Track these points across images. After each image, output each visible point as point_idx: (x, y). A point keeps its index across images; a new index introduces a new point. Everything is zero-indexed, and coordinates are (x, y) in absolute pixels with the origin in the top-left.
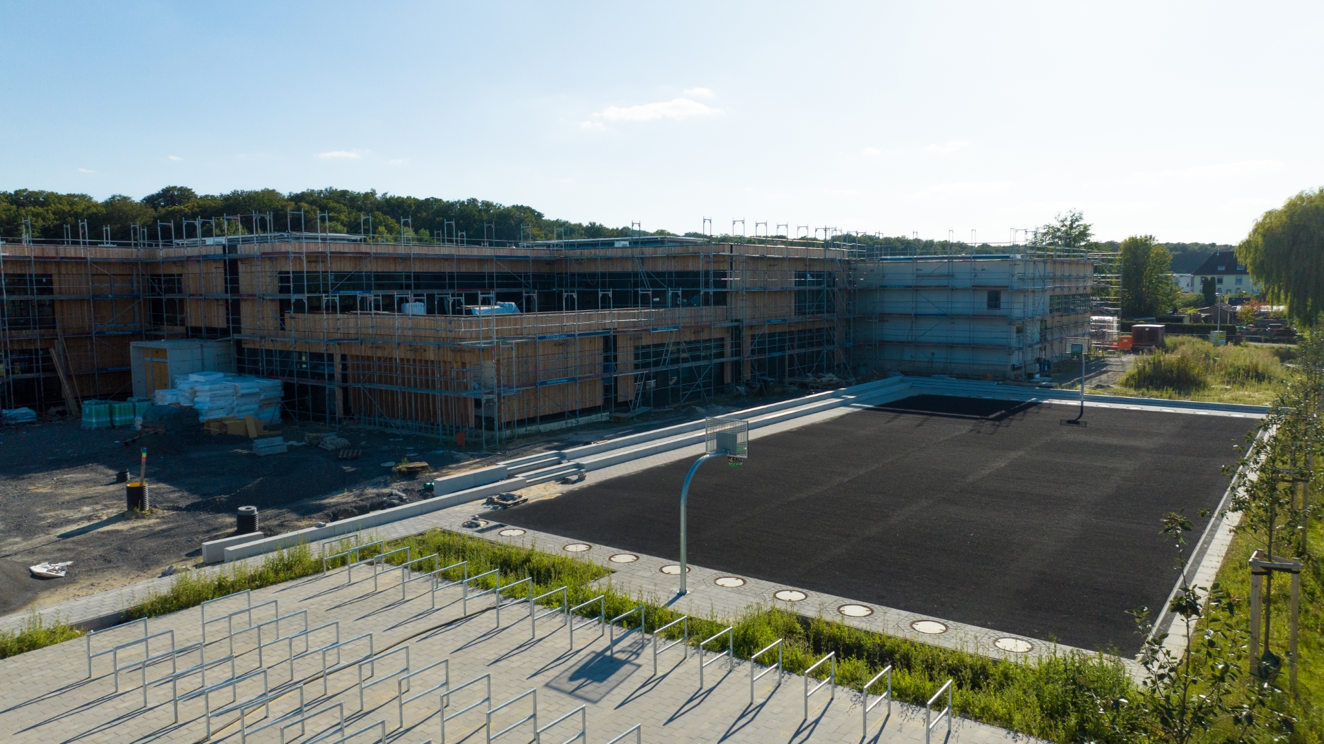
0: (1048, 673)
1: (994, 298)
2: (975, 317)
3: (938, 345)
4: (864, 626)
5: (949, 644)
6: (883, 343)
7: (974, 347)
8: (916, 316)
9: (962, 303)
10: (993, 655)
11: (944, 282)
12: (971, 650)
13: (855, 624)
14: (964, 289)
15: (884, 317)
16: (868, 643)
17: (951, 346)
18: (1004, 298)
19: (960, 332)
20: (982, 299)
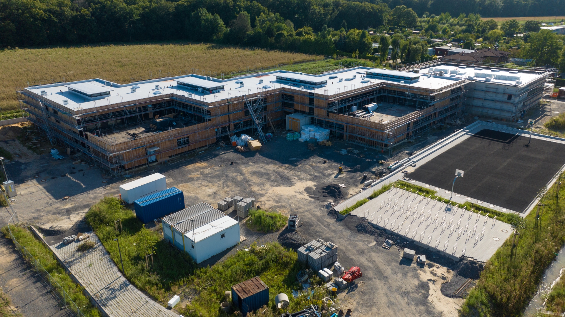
0: (509, 215)
1: (510, 97)
2: (503, 102)
3: (490, 108)
4: (482, 205)
5: (495, 209)
6: (473, 106)
7: (501, 110)
8: (485, 99)
9: (500, 97)
10: (501, 211)
11: (495, 90)
12: (498, 210)
13: (480, 205)
14: (501, 93)
15: (474, 98)
16: (483, 208)
17: (494, 109)
18: (513, 98)
19: (498, 105)
20: (506, 97)
